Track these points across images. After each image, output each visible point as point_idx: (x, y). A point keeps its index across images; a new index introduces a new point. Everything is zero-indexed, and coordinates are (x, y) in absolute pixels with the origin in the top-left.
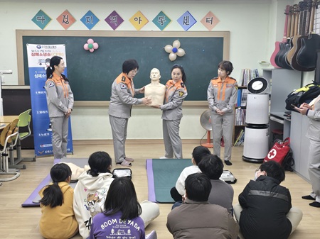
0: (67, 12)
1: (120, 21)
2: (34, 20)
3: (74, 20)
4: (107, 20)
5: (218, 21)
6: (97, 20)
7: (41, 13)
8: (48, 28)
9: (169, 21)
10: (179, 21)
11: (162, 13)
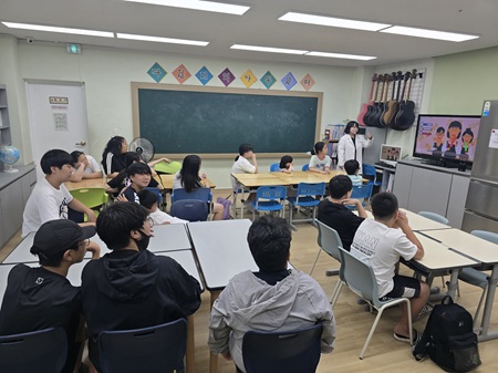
0: (182, 66)
1: (232, 78)
2: (149, 72)
3: (189, 75)
4: (221, 77)
5: (313, 83)
6: (211, 76)
7: (156, 66)
8: (163, 81)
9: (274, 80)
10: (282, 81)
11: (268, 73)
